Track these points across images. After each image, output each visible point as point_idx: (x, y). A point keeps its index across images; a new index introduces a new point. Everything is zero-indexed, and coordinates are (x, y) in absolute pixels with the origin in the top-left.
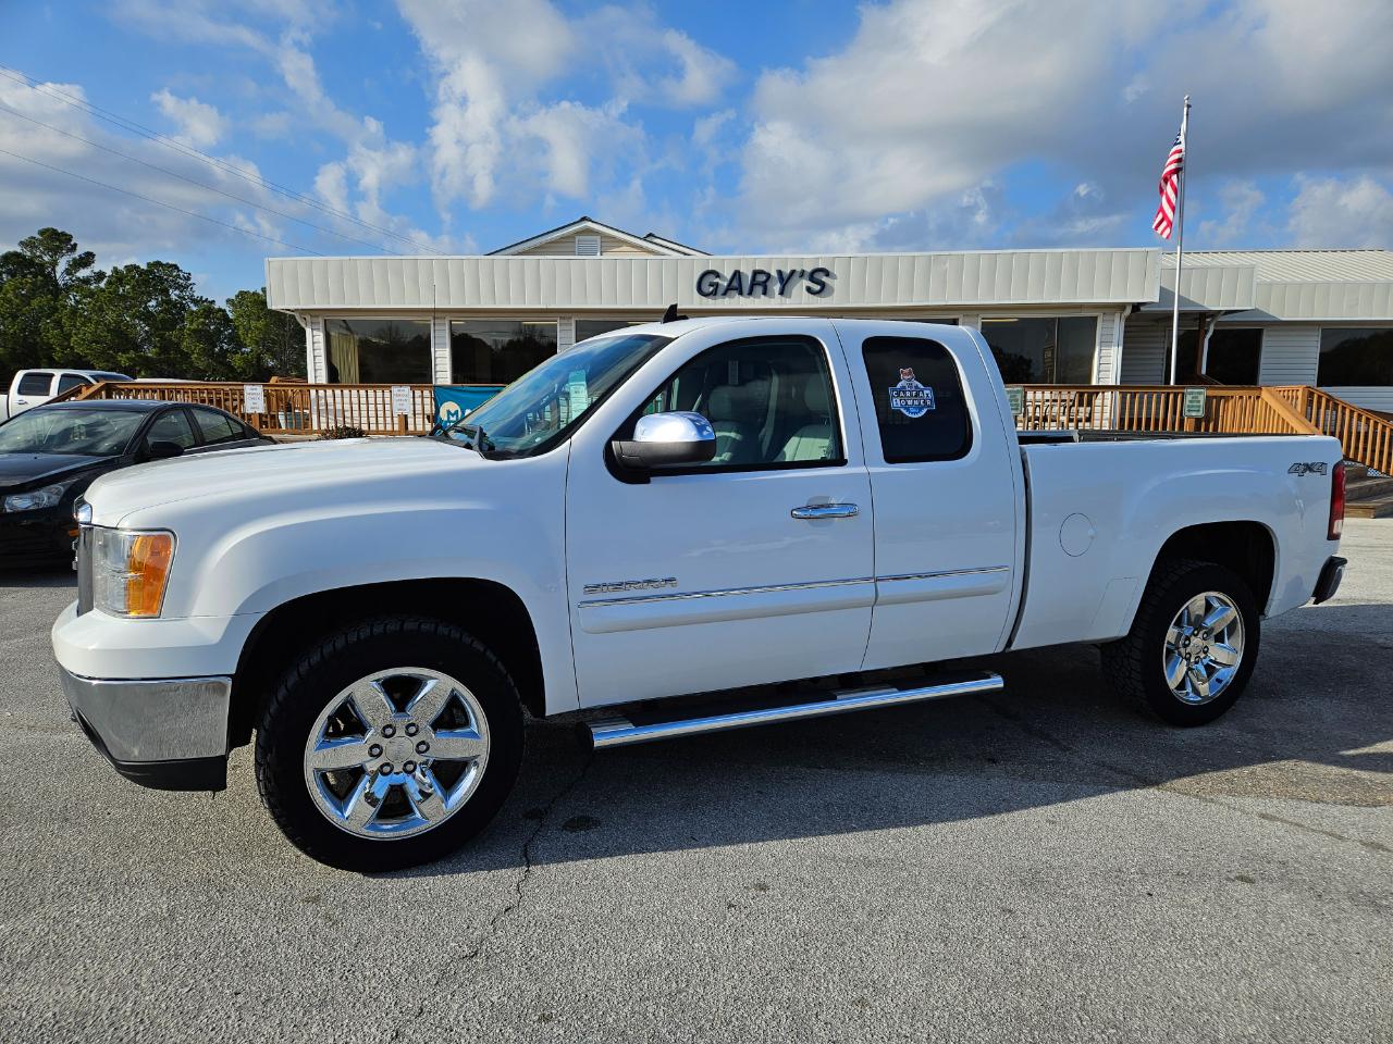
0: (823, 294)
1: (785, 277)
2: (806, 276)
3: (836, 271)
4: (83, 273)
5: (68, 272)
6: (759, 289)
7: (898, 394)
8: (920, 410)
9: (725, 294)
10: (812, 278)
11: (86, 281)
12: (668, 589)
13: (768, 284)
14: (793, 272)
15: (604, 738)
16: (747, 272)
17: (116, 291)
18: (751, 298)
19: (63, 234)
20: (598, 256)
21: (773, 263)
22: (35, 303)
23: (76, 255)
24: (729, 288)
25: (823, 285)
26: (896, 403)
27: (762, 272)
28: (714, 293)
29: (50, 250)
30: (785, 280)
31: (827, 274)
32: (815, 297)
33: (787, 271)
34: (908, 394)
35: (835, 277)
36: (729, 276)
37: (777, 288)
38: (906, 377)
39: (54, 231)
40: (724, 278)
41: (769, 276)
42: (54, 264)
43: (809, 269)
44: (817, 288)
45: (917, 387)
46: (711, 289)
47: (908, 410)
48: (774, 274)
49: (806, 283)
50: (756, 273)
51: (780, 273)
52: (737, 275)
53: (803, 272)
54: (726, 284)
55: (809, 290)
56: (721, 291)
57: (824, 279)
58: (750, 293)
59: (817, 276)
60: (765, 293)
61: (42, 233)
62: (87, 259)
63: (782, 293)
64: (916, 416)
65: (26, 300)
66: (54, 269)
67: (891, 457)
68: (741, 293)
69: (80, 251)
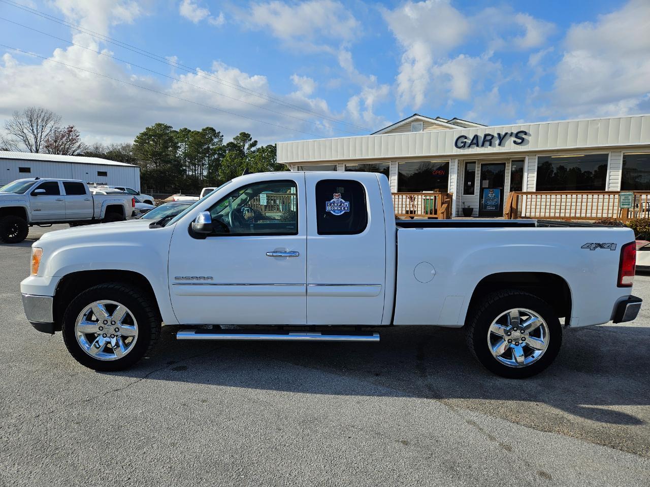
0: (522, 144)
1: (502, 137)
2: (514, 135)
3: (531, 131)
4: (253, 149)
5: (248, 149)
6: (488, 143)
7: (330, 205)
8: (341, 212)
9: (469, 147)
10: (517, 136)
11: (254, 152)
12: (209, 281)
13: (492, 140)
14: (506, 134)
15: (181, 336)
16: (481, 135)
17: (262, 156)
18: (483, 148)
19: (248, 134)
20: (421, 132)
21: (494, 130)
22: (236, 161)
23: (251, 142)
24: (472, 144)
25: (523, 140)
26: (328, 208)
27: (489, 135)
28: (464, 147)
29: (243, 141)
30: (502, 138)
31: (525, 133)
32: (518, 146)
33: (503, 133)
34: (336, 204)
35: (530, 135)
36: (471, 138)
37: (497, 142)
38: (337, 197)
39: (244, 133)
40: (469, 139)
41: (493, 137)
42: (244, 146)
43: (515, 132)
44: (520, 141)
45: (341, 201)
46: (462, 144)
47: (334, 212)
48: (496, 135)
49: (513, 139)
50: (486, 136)
51: (499, 134)
52: (476, 137)
53: (512, 133)
54: (470, 142)
55: (515, 142)
56: (467, 145)
57: (524, 136)
58: (483, 145)
59: (520, 135)
60: (490, 145)
61: (241, 134)
62: (255, 143)
63: (500, 145)
64: (338, 214)
65: (233, 160)
66: (244, 148)
67: (320, 232)
68: (478, 146)
69: (253, 141)
